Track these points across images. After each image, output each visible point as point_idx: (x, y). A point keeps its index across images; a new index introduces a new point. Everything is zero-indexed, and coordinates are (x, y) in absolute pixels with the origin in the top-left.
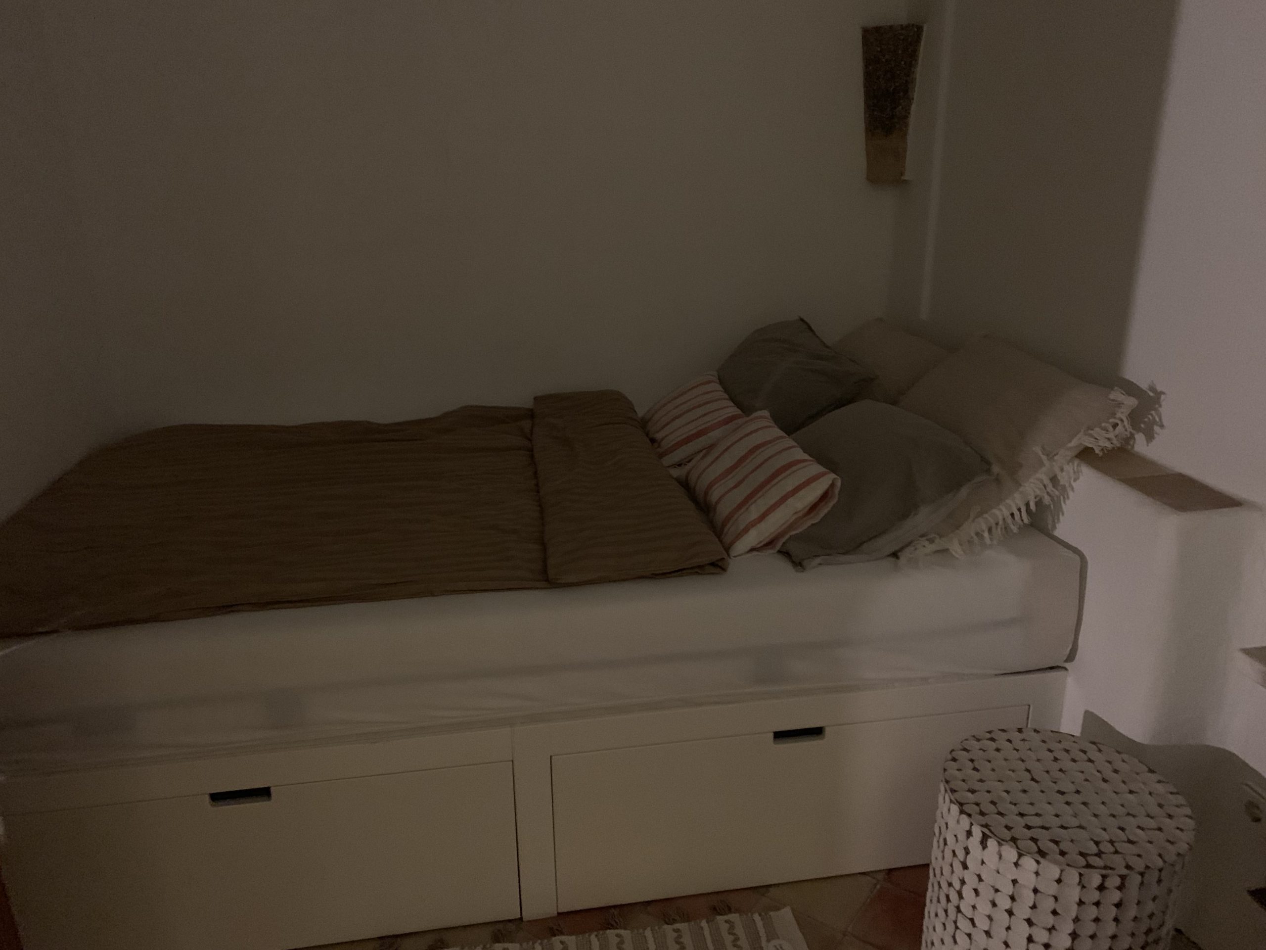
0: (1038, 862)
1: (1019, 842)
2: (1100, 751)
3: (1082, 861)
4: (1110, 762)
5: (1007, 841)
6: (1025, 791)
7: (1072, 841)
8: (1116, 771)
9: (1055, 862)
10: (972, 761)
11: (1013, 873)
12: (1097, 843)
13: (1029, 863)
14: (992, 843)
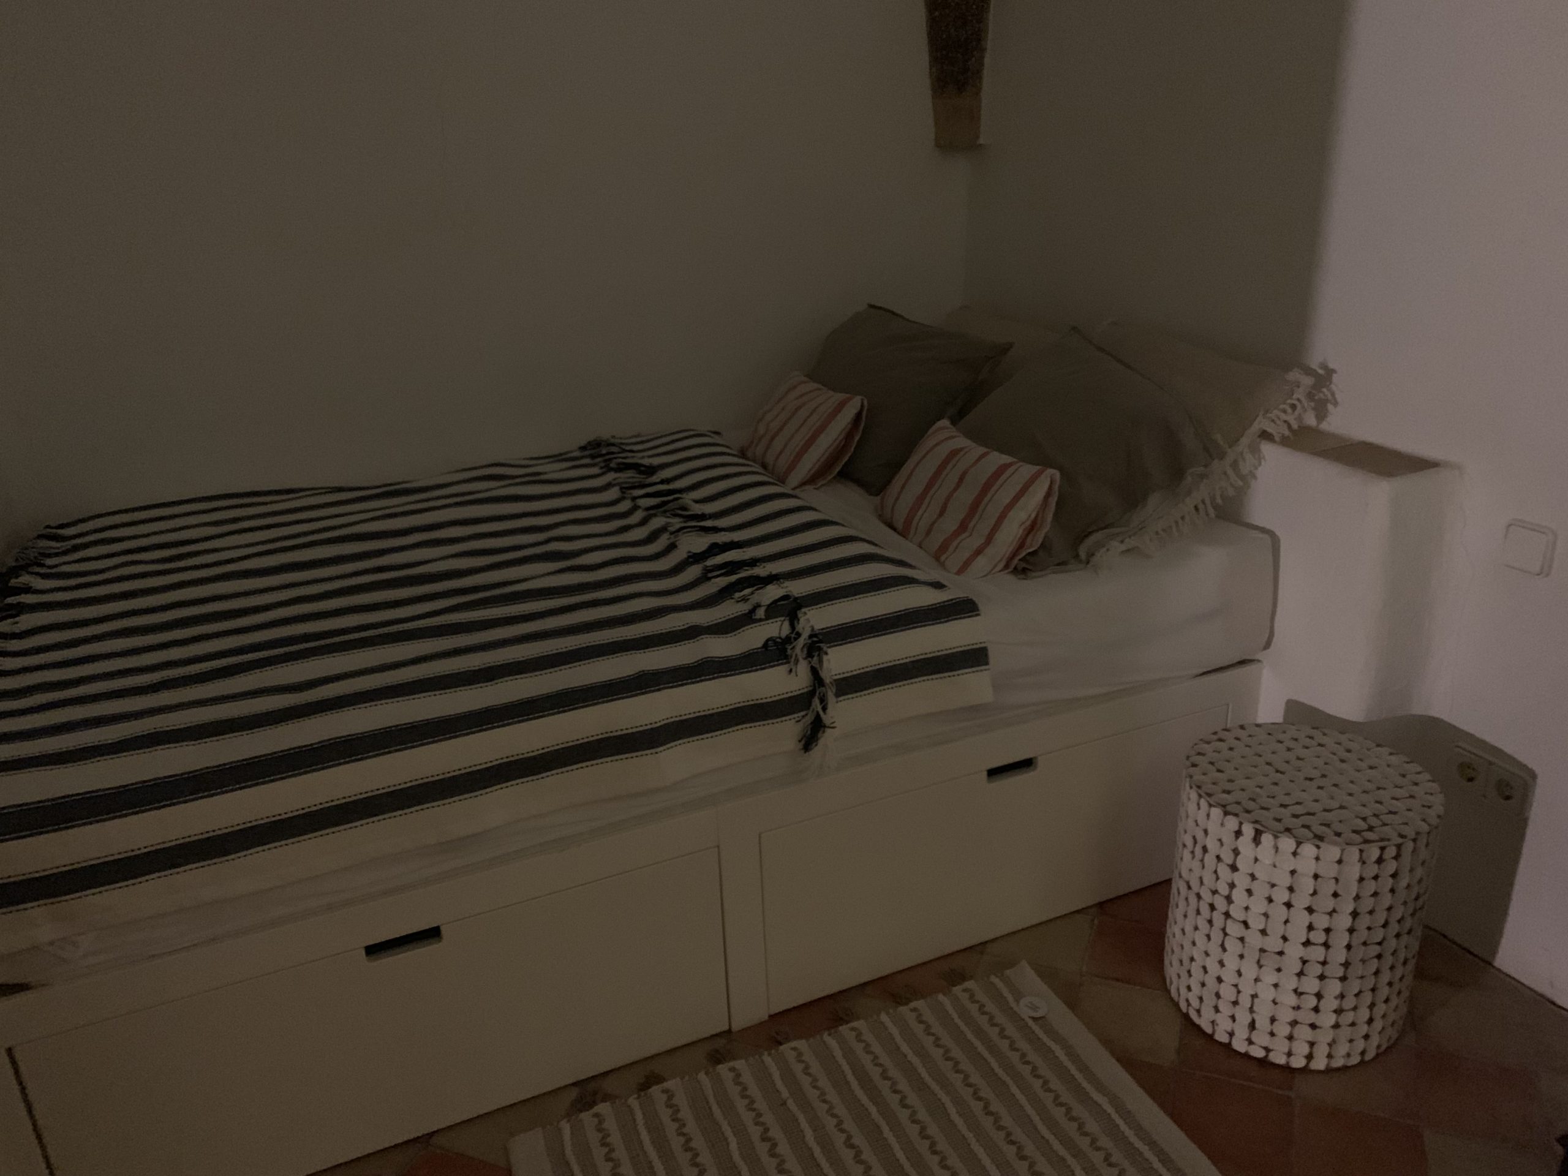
0: (1318, 847)
1: (1294, 831)
2: (1325, 734)
3: (1357, 838)
4: (1339, 744)
5: (1281, 833)
6: (1276, 784)
7: (1340, 821)
8: (1349, 751)
9: (1335, 844)
10: (1212, 763)
11: (1291, 864)
12: (1364, 819)
13: (1309, 850)
14: (1267, 839)
